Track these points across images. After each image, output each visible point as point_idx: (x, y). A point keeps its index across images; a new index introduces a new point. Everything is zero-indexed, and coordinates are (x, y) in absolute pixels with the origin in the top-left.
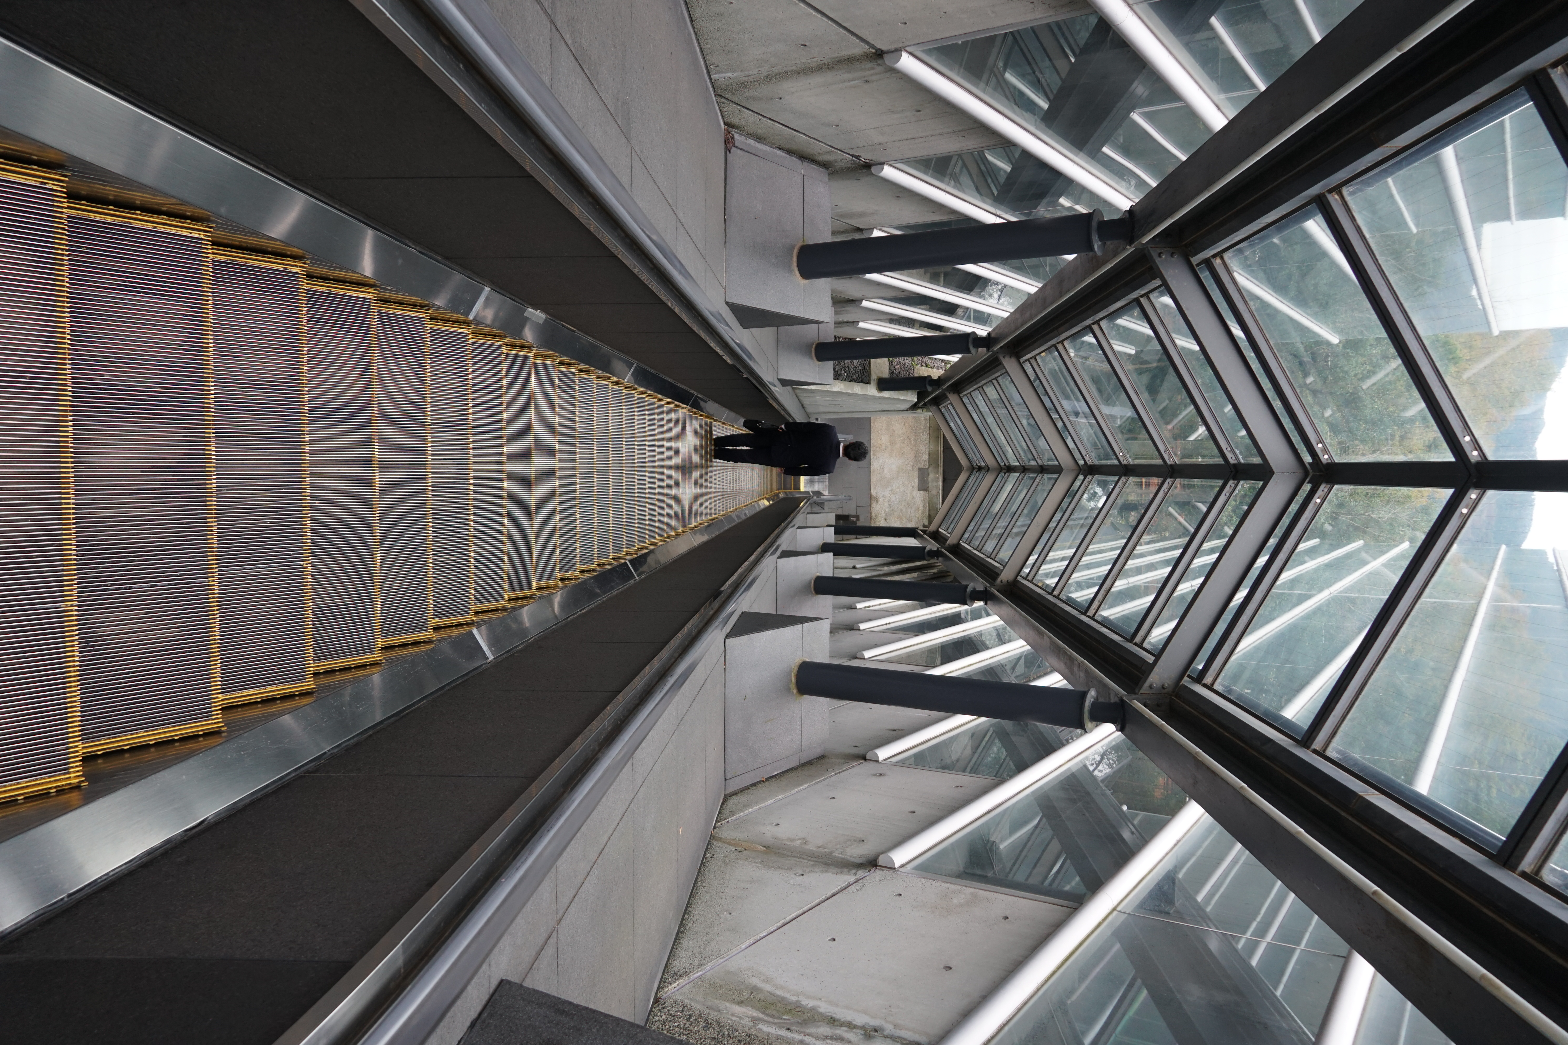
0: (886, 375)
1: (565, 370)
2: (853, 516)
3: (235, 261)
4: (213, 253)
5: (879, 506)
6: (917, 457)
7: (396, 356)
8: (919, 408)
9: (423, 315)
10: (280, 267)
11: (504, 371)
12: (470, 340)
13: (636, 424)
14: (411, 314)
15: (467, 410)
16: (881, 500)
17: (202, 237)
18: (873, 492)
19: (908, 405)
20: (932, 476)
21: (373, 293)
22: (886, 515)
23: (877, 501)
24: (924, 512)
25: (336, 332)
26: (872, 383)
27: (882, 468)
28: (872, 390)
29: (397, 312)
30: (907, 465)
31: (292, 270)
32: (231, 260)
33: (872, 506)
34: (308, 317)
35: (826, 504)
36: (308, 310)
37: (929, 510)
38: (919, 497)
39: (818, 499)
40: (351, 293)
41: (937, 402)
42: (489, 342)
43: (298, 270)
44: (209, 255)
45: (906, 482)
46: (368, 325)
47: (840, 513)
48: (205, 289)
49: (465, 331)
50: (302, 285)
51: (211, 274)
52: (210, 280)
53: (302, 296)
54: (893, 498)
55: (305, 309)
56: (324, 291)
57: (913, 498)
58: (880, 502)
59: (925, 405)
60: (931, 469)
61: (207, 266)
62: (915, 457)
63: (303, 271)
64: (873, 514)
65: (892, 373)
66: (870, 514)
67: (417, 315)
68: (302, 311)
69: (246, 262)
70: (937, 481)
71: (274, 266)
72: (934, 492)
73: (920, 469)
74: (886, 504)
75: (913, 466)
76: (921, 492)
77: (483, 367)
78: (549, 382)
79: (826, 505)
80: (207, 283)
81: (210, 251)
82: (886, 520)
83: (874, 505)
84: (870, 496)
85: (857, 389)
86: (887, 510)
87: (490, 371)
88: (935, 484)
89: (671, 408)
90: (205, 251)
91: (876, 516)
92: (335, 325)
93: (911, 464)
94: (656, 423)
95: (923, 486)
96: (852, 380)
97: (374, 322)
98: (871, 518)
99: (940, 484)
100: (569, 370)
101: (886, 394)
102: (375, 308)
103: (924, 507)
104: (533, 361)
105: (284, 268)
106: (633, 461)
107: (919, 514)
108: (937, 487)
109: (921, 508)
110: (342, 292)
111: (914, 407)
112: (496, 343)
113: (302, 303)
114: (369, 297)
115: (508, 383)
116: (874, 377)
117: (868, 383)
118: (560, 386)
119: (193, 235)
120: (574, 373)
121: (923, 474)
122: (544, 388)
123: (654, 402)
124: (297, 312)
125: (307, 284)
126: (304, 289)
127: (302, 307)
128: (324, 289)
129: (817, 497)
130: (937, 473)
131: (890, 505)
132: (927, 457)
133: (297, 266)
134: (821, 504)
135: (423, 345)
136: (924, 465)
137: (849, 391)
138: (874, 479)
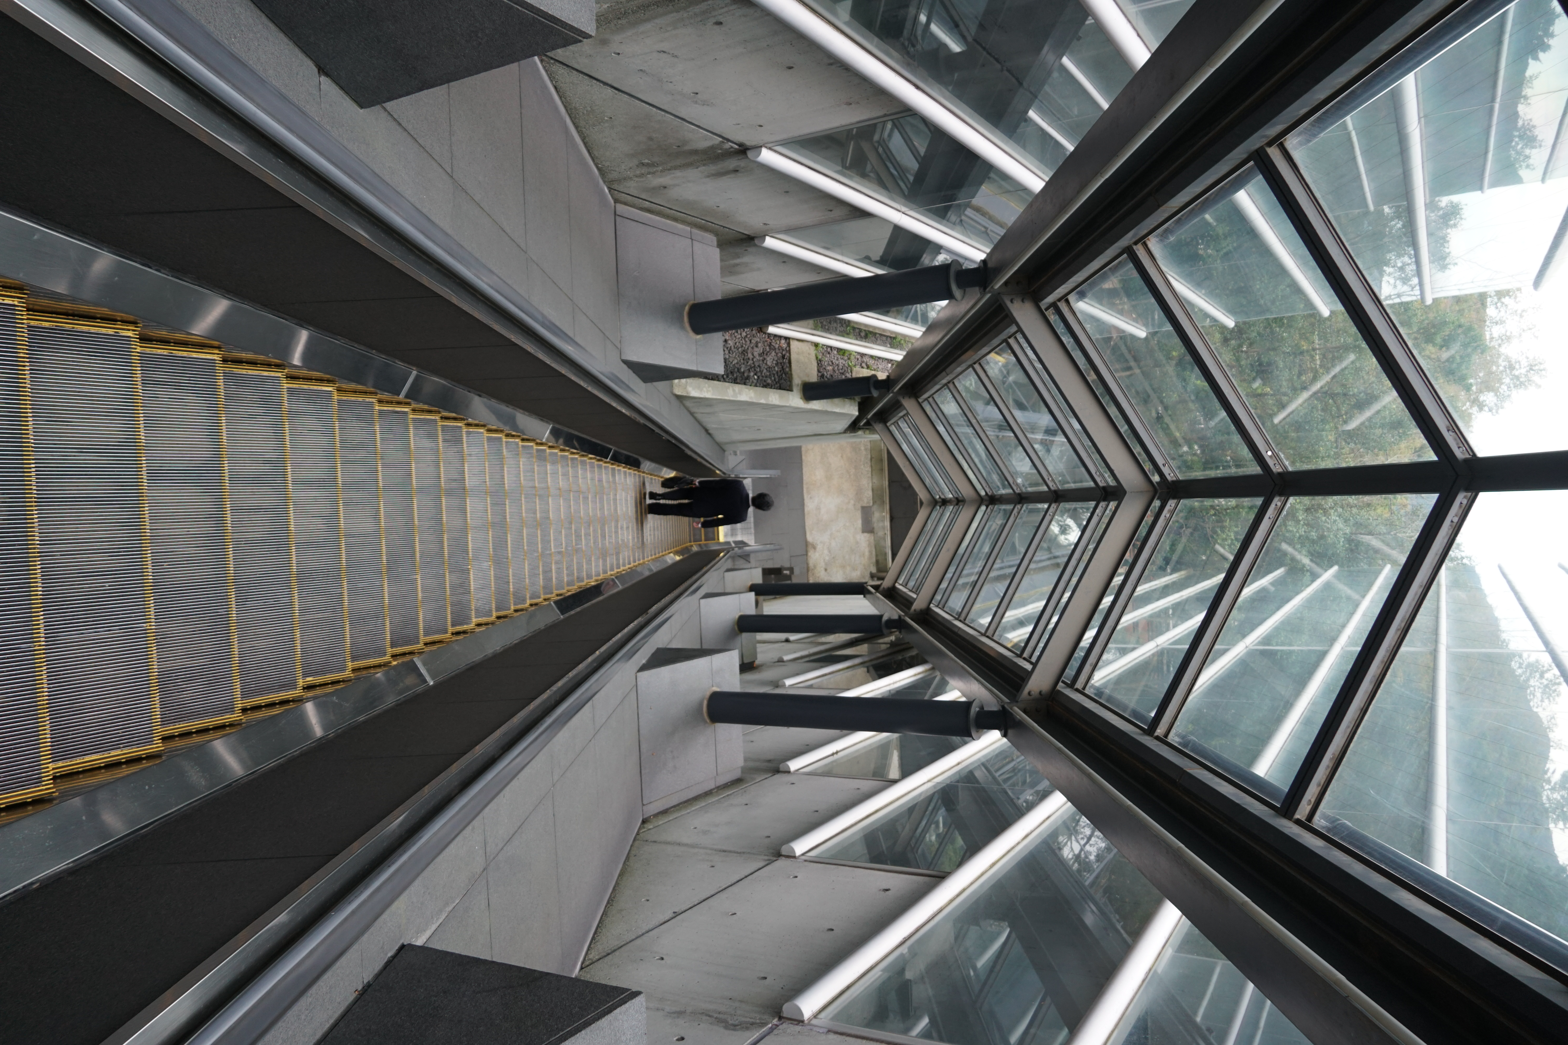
0: (814, 378)
1: (451, 424)
2: (787, 569)
3: (61, 327)
4: (28, 319)
5: (817, 555)
6: (859, 492)
7: (252, 416)
8: (860, 429)
9: (279, 375)
10: (111, 332)
11: (377, 428)
12: (336, 398)
13: (536, 476)
14: (266, 374)
15: (335, 468)
16: (819, 547)
17: (16, 303)
18: (809, 538)
19: (845, 423)
20: (877, 515)
21: (218, 354)
22: (826, 564)
23: (815, 548)
24: (870, 558)
25: (178, 394)
26: (795, 389)
27: (818, 509)
28: (795, 400)
29: (250, 372)
30: (849, 502)
31: (124, 334)
32: (56, 326)
33: (809, 554)
34: (142, 380)
35: (752, 555)
36: (142, 373)
37: (877, 556)
38: (864, 541)
39: (740, 551)
40: (194, 355)
41: (883, 417)
42: (360, 399)
43: (130, 334)
44: (25, 321)
45: (848, 524)
46: (215, 386)
47: (770, 565)
48: (21, 355)
49: (330, 389)
50: (136, 349)
51: (27, 339)
52: (26, 345)
53: (135, 359)
54: (833, 544)
55: (140, 372)
56: (165, 354)
57: (857, 543)
58: (818, 549)
59: (868, 424)
60: (875, 507)
61: (23, 332)
62: (857, 494)
63: (136, 334)
64: (811, 565)
65: (822, 376)
66: (808, 564)
67: (273, 374)
68: (136, 374)
69: (73, 328)
70: (883, 521)
71: (104, 331)
72: (881, 534)
73: (863, 508)
74: (826, 552)
75: (854, 505)
76: (866, 534)
77: (354, 424)
78: (433, 436)
79: (752, 558)
80: (23, 349)
81: (24, 317)
82: (826, 570)
83: (811, 553)
84: (806, 544)
85: (774, 397)
86: (827, 558)
87: (362, 428)
88: (881, 524)
89: (577, 459)
90: (20, 317)
91: (815, 567)
92: (178, 386)
93: (852, 502)
94: (560, 474)
95: (868, 528)
96: (766, 386)
97: (221, 383)
98: (808, 570)
99: (887, 524)
100: (455, 424)
101: (816, 405)
102: (220, 368)
103: (870, 552)
104: (411, 416)
105: (115, 332)
106: (535, 512)
107: (865, 560)
108: (884, 528)
109: (867, 554)
110: (185, 354)
111: (854, 427)
112: (367, 400)
113: (136, 367)
114: (214, 358)
115: (382, 439)
116: (797, 381)
117: (790, 389)
118: (445, 441)
119: (5, 302)
120: (460, 427)
121: (866, 513)
122: (426, 443)
123: (557, 453)
124: (132, 374)
125: (141, 347)
126: (138, 353)
127: (136, 370)
128: (165, 352)
129: (740, 548)
130: (883, 512)
131: (830, 552)
132: (870, 493)
133: (129, 330)
134: (746, 557)
135: (280, 404)
136: (868, 503)
137: (763, 401)
138: (809, 522)
